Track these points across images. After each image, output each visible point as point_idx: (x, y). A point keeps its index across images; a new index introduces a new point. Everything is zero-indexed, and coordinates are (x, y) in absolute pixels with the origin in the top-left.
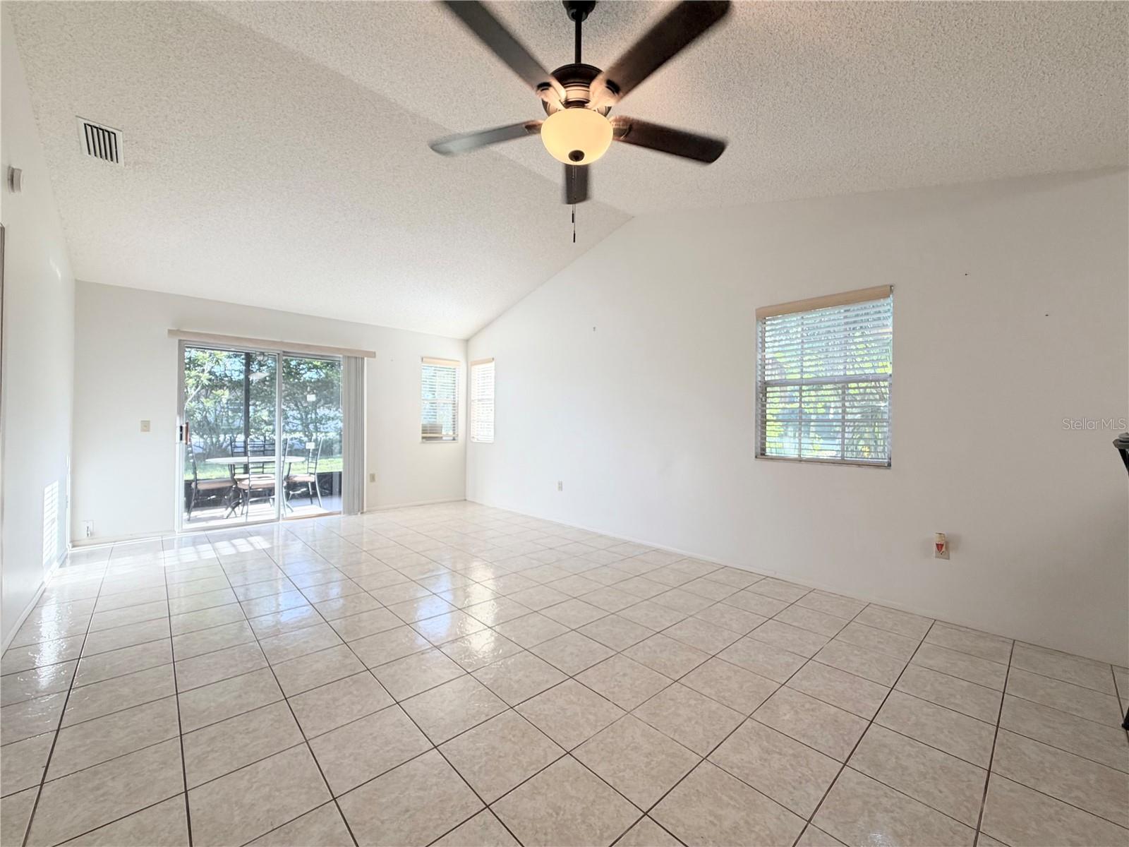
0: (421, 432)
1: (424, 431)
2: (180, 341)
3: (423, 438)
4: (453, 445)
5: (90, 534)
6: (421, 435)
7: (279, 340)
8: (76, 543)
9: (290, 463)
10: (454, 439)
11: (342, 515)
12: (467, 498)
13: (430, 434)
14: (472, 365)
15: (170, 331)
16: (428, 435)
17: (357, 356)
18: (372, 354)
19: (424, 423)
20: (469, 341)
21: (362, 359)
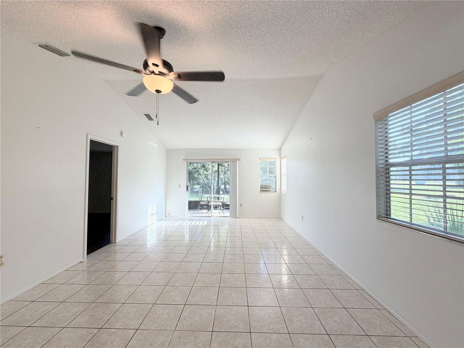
0: (260, 188)
1: (261, 188)
2: (187, 162)
3: (261, 190)
4: (275, 194)
5: (169, 214)
6: (259, 189)
7: (211, 158)
8: (166, 216)
9: (224, 198)
10: (276, 192)
11: (229, 218)
12: (281, 217)
13: (264, 189)
14: (282, 159)
15: (184, 159)
16: (263, 189)
17: (234, 161)
18: (239, 160)
19: (261, 184)
20: (280, 149)
21: (236, 161)
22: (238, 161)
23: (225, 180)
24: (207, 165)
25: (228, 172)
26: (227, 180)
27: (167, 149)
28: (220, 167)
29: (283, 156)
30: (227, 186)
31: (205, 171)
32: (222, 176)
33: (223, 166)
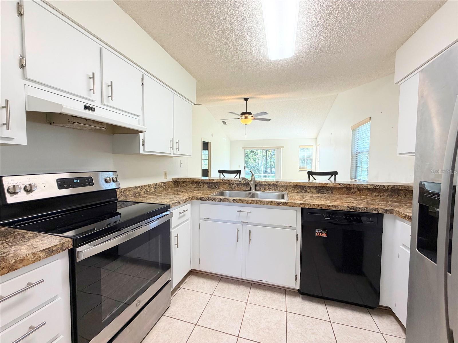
0: (299, 168)
1: (300, 168)
2: (245, 149)
6: (298, 169)
14: (317, 146)
15: (243, 148)
16: (301, 169)
17: (279, 148)
18: (283, 147)
19: (300, 166)
20: (316, 138)
21: (280, 149)
22: (282, 149)
23: (271, 164)
24: (255, 151)
25: (273, 157)
26: (273, 163)
27: (231, 141)
28: (267, 152)
29: (318, 144)
30: (273, 170)
31: (254, 156)
32: (269, 160)
33: (270, 151)
